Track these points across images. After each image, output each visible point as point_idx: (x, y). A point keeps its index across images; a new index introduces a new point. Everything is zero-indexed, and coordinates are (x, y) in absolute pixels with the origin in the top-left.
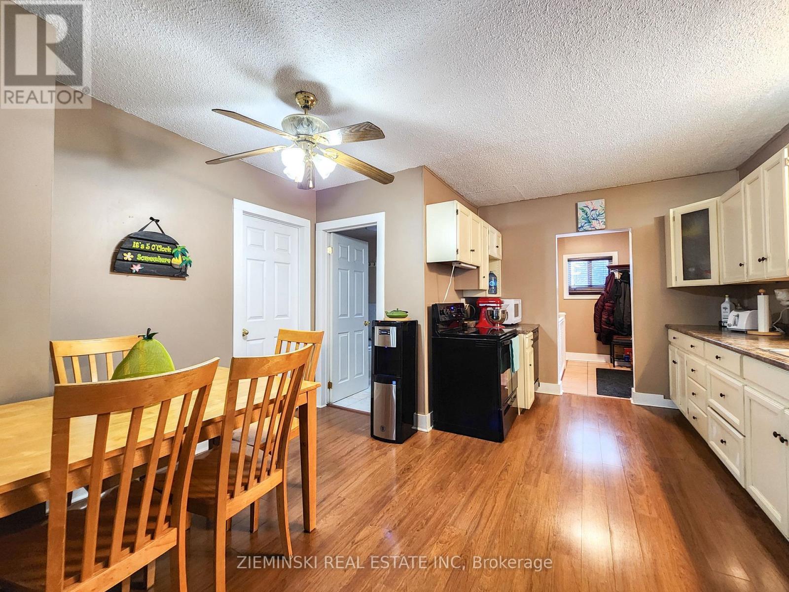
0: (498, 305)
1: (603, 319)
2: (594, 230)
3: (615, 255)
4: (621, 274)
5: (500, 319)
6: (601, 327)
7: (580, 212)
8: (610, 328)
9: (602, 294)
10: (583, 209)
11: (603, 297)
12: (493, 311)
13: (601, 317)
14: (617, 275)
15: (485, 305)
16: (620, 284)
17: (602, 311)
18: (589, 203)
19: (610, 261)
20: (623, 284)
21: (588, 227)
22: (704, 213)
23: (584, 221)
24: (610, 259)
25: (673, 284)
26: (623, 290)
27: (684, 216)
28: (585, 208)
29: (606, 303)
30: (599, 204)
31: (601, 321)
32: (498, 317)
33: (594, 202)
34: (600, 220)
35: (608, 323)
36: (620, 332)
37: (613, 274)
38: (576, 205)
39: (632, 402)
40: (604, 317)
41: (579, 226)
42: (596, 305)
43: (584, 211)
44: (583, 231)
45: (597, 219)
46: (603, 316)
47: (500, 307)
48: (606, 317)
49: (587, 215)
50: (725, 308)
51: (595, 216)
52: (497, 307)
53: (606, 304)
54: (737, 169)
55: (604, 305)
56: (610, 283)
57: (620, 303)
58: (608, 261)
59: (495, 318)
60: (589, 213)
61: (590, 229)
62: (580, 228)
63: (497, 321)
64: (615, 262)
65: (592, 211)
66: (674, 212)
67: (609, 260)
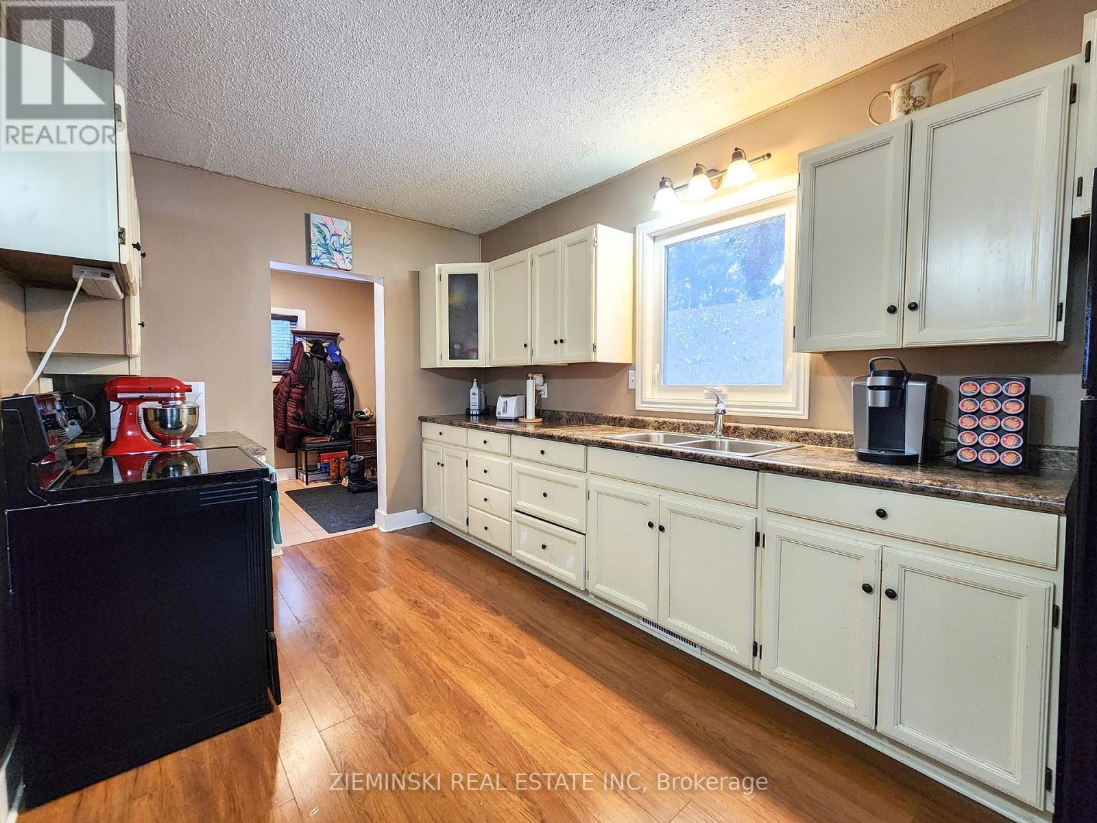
0: (178, 395)
1: (289, 414)
2: (336, 269)
3: (301, 315)
4: (311, 345)
5: (184, 428)
6: (286, 426)
7: (314, 231)
8: (301, 427)
9: (285, 376)
10: (319, 227)
11: (288, 379)
12: (163, 411)
13: (286, 411)
14: (306, 347)
15: (137, 395)
16: (312, 359)
17: (287, 400)
18: (328, 220)
19: (294, 323)
20: (315, 360)
21: (327, 260)
22: (472, 279)
23: (321, 249)
24: (294, 319)
25: (437, 363)
26: (316, 369)
27: (452, 277)
28: (323, 228)
29: (293, 387)
30: (342, 227)
31: (285, 417)
32: (181, 423)
33: (337, 221)
34: (346, 255)
35: (296, 420)
36: (314, 432)
37: (300, 343)
38: (308, 217)
39: (382, 529)
40: (291, 410)
41: (313, 255)
42: (276, 392)
43: (321, 232)
44: (318, 266)
45: (340, 252)
46: (289, 408)
47: (183, 399)
48: (293, 410)
49: (325, 241)
50: (474, 394)
51: (338, 244)
52: (176, 399)
53: (293, 390)
54: (480, 236)
55: (290, 392)
56: (297, 358)
57: (313, 388)
58: (289, 323)
59: (169, 426)
60: (328, 237)
61: (330, 265)
62: (314, 259)
63: (173, 433)
64: (302, 326)
65: (333, 235)
66: (439, 268)
67: (291, 321)
